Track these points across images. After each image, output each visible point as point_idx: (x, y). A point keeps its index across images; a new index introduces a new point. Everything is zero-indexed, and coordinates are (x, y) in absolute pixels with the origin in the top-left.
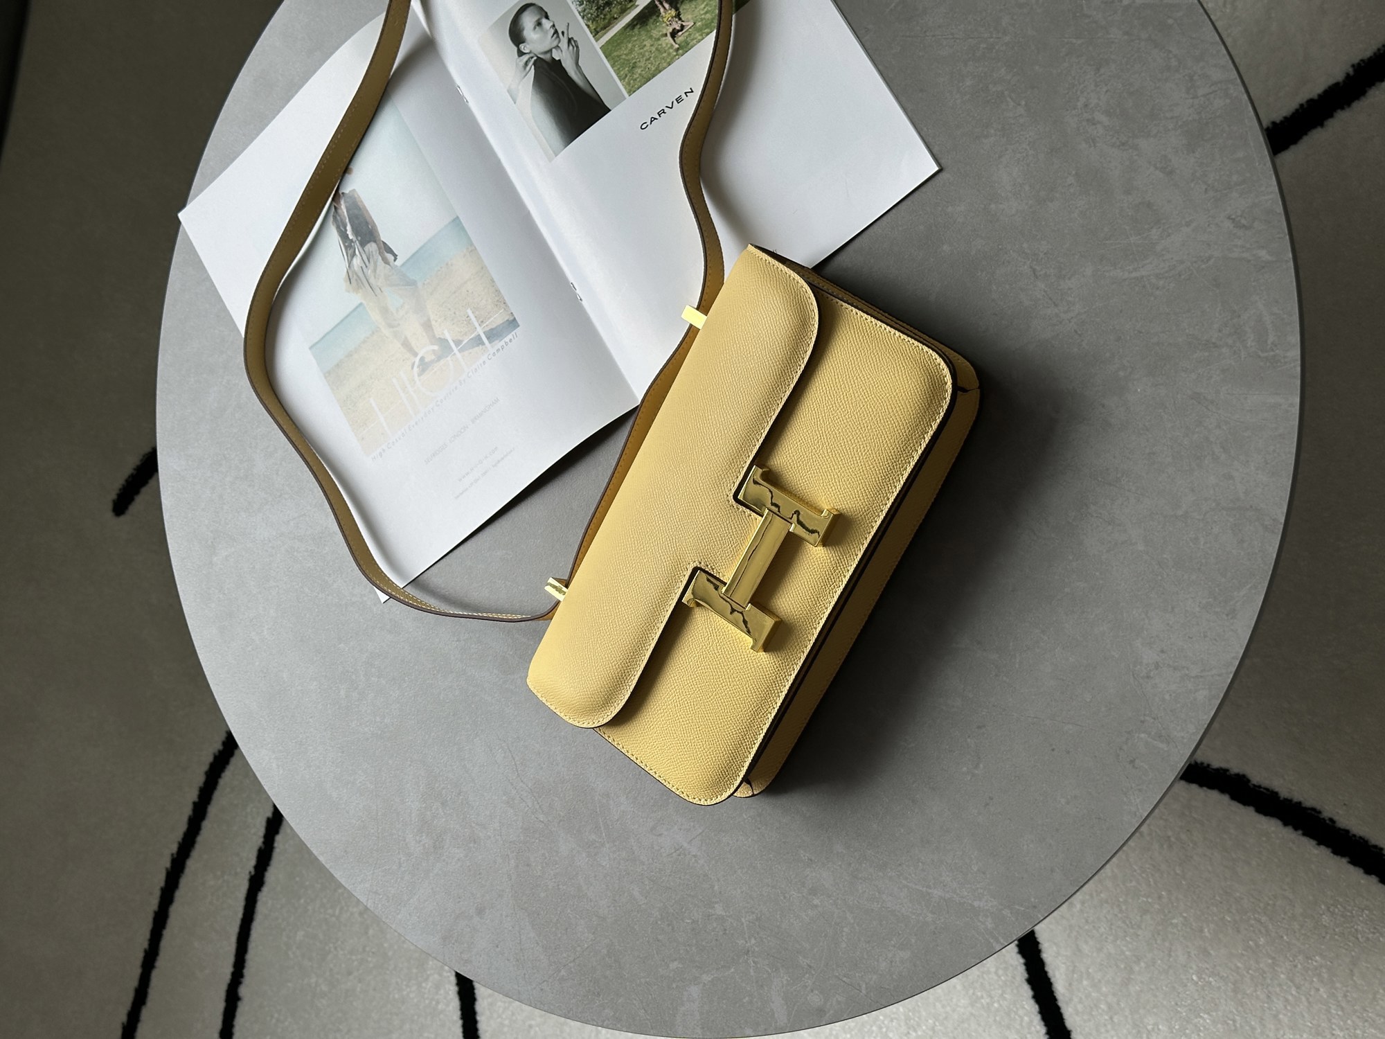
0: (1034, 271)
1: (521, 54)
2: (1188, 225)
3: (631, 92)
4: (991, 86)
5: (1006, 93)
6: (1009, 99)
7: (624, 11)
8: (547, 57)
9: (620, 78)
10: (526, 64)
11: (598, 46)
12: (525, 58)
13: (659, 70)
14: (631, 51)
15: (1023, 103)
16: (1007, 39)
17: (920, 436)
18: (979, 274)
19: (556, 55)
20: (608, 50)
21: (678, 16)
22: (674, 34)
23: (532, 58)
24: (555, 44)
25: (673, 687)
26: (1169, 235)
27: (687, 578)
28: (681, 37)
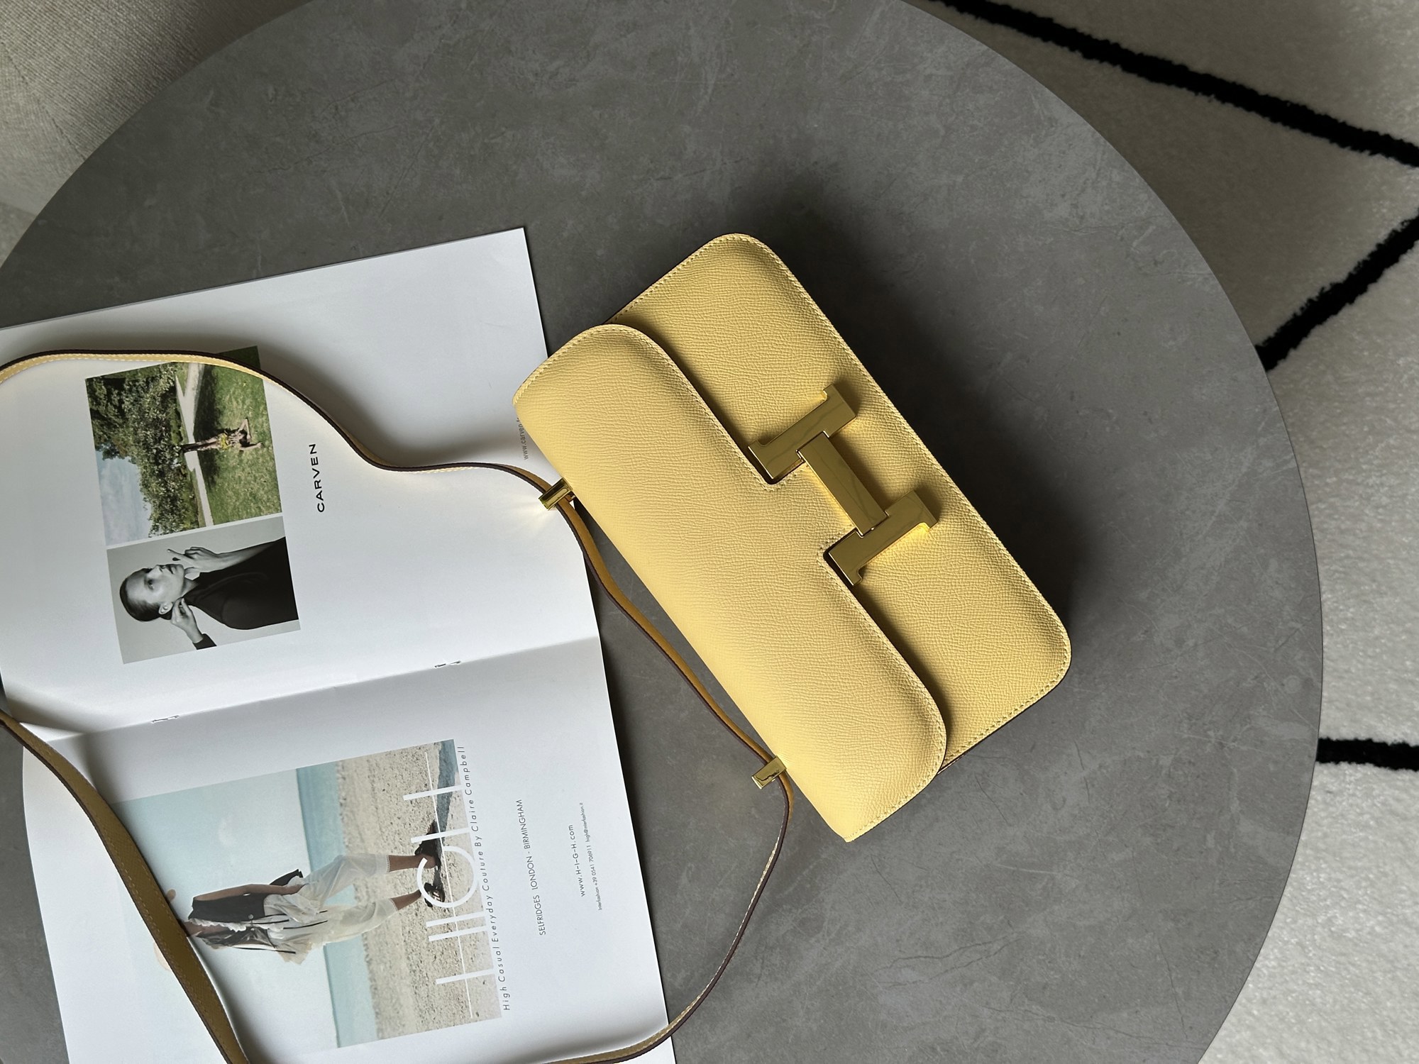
0: (662, 178)
1: (168, 616)
2: (688, 28)
3: (278, 509)
4: (472, 153)
5: (486, 141)
6: (493, 141)
7: (191, 487)
8: (190, 586)
9: (256, 515)
10: (183, 614)
11: (210, 526)
12: (176, 613)
13: (273, 473)
14: (237, 493)
15: (504, 129)
16: (437, 121)
17: (788, 283)
18: (640, 230)
19: (193, 576)
20: (221, 515)
21: (229, 432)
22: (245, 443)
23: (180, 604)
24: (181, 572)
25: (934, 643)
26: (689, 48)
27: (830, 570)
28: (252, 438)
